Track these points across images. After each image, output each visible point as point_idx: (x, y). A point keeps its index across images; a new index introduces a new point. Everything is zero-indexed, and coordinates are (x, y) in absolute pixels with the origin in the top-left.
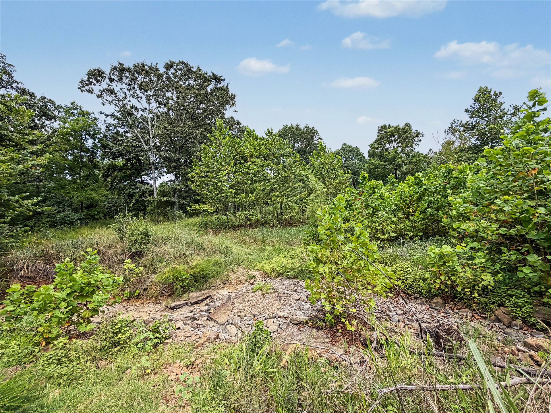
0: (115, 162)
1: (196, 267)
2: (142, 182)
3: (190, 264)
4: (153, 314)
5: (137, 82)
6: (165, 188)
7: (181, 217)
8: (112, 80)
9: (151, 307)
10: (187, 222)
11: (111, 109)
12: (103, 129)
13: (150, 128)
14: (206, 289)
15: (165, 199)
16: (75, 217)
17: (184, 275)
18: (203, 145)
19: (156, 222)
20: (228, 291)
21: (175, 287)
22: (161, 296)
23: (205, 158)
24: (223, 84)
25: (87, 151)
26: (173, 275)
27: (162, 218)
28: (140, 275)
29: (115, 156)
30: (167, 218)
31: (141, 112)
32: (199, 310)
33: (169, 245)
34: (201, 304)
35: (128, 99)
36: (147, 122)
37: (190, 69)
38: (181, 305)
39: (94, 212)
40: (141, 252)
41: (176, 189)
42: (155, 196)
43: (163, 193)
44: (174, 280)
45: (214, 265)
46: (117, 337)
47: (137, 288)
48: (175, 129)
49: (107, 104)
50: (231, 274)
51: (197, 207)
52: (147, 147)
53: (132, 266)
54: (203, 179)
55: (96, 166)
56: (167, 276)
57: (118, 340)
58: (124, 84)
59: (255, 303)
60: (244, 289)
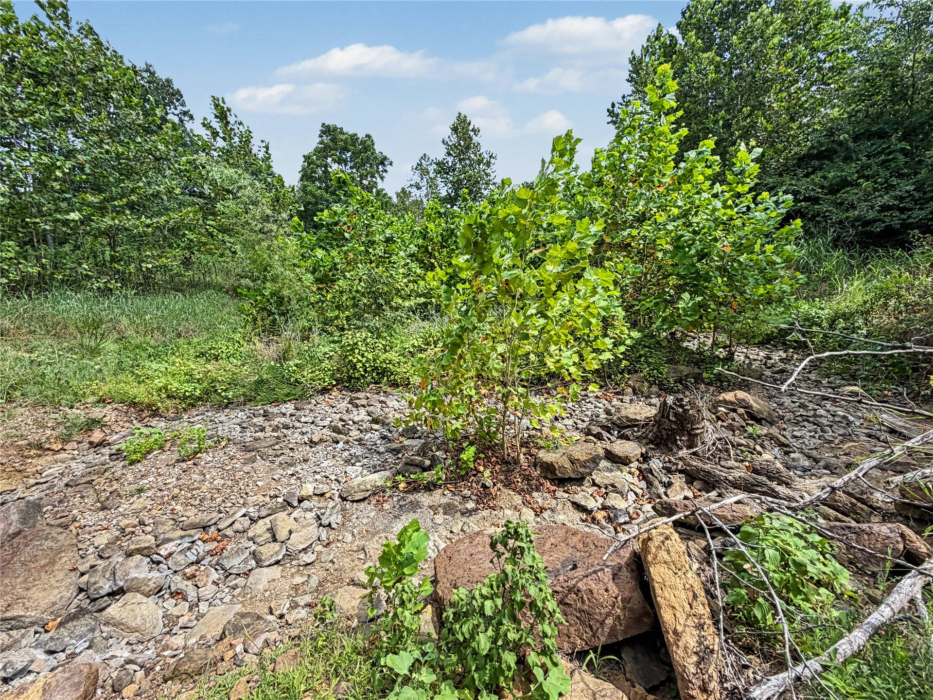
59: (176, 491)
60: (73, 465)
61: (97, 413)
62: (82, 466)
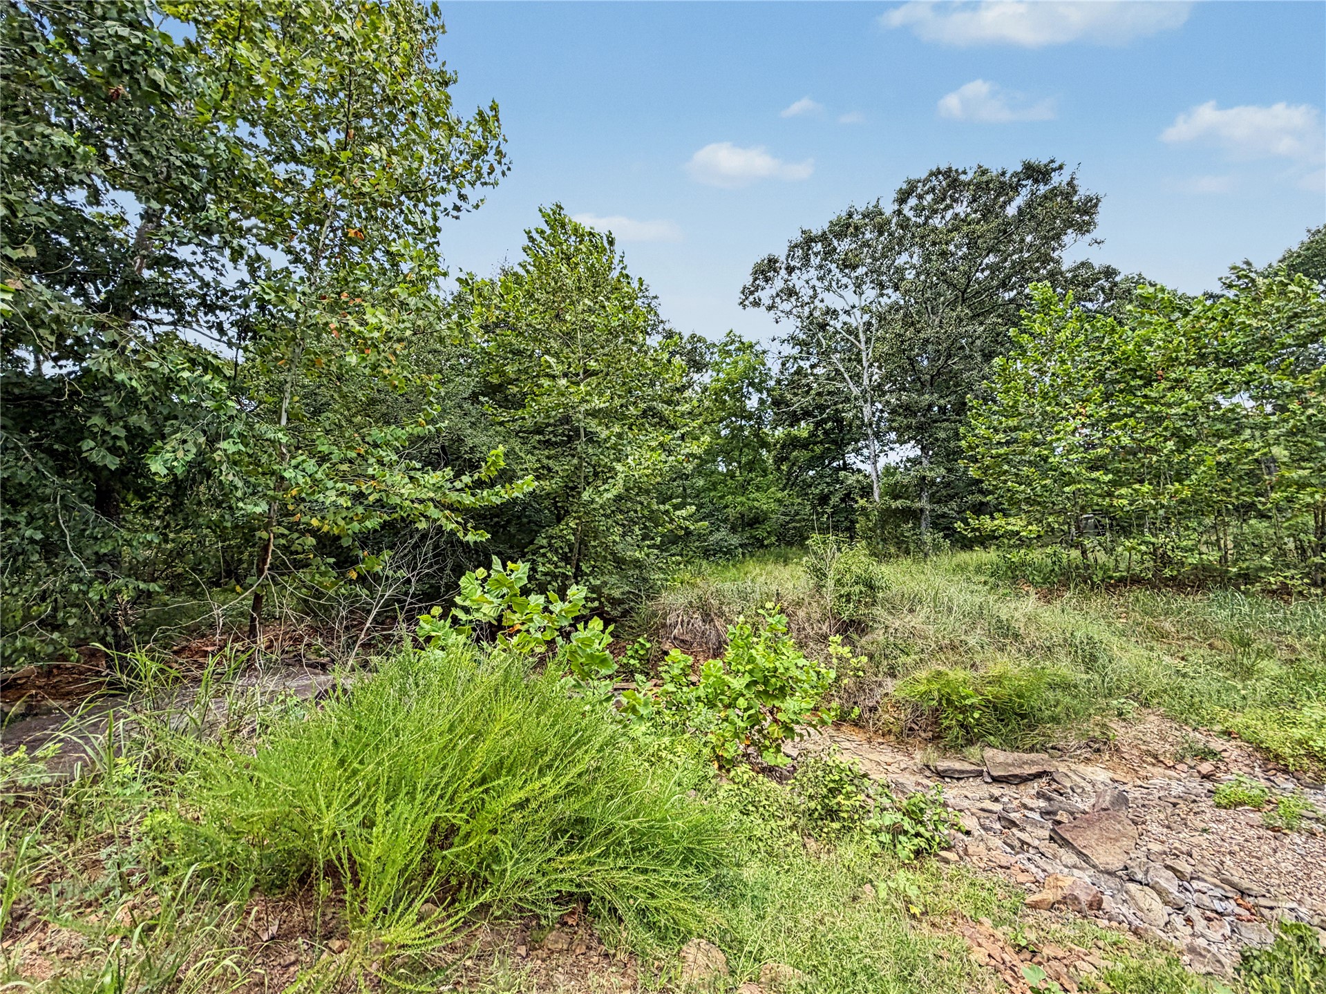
0: (794, 431)
1: (998, 680)
2: (845, 467)
3: (982, 672)
4: (894, 773)
5: (836, 256)
6: (898, 477)
7: (937, 548)
8: (790, 270)
9: (887, 755)
10: (955, 561)
11: (790, 326)
12: (775, 369)
13: (863, 346)
14: (1032, 749)
15: (898, 504)
16: (735, 540)
17: (967, 697)
18: (997, 361)
19: (880, 556)
20: (1111, 774)
21: (946, 723)
22: (908, 736)
23: (1007, 392)
24: (1057, 179)
25: (749, 417)
26: (939, 690)
27: (892, 550)
28: (861, 673)
29: (794, 420)
30: (904, 548)
31: (843, 318)
32: (1016, 803)
33: (923, 612)
34: (1022, 787)
35: (820, 297)
36: (857, 337)
37: (955, 180)
38: (962, 772)
39: (760, 533)
40: (859, 623)
41: (924, 478)
42: (877, 497)
43: (895, 492)
44: (940, 704)
45: (1052, 687)
46: (835, 801)
47: (855, 703)
48: (922, 335)
49: (784, 320)
50: (1116, 726)
51: (987, 523)
52: (856, 391)
53: (845, 651)
54: (1001, 451)
55: (764, 444)
56: (922, 688)
57: (836, 807)
58: (812, 271)
59: (1237, 848)
60: (1174, 784)
61: (1217, 744)
62: (1181, 789)
